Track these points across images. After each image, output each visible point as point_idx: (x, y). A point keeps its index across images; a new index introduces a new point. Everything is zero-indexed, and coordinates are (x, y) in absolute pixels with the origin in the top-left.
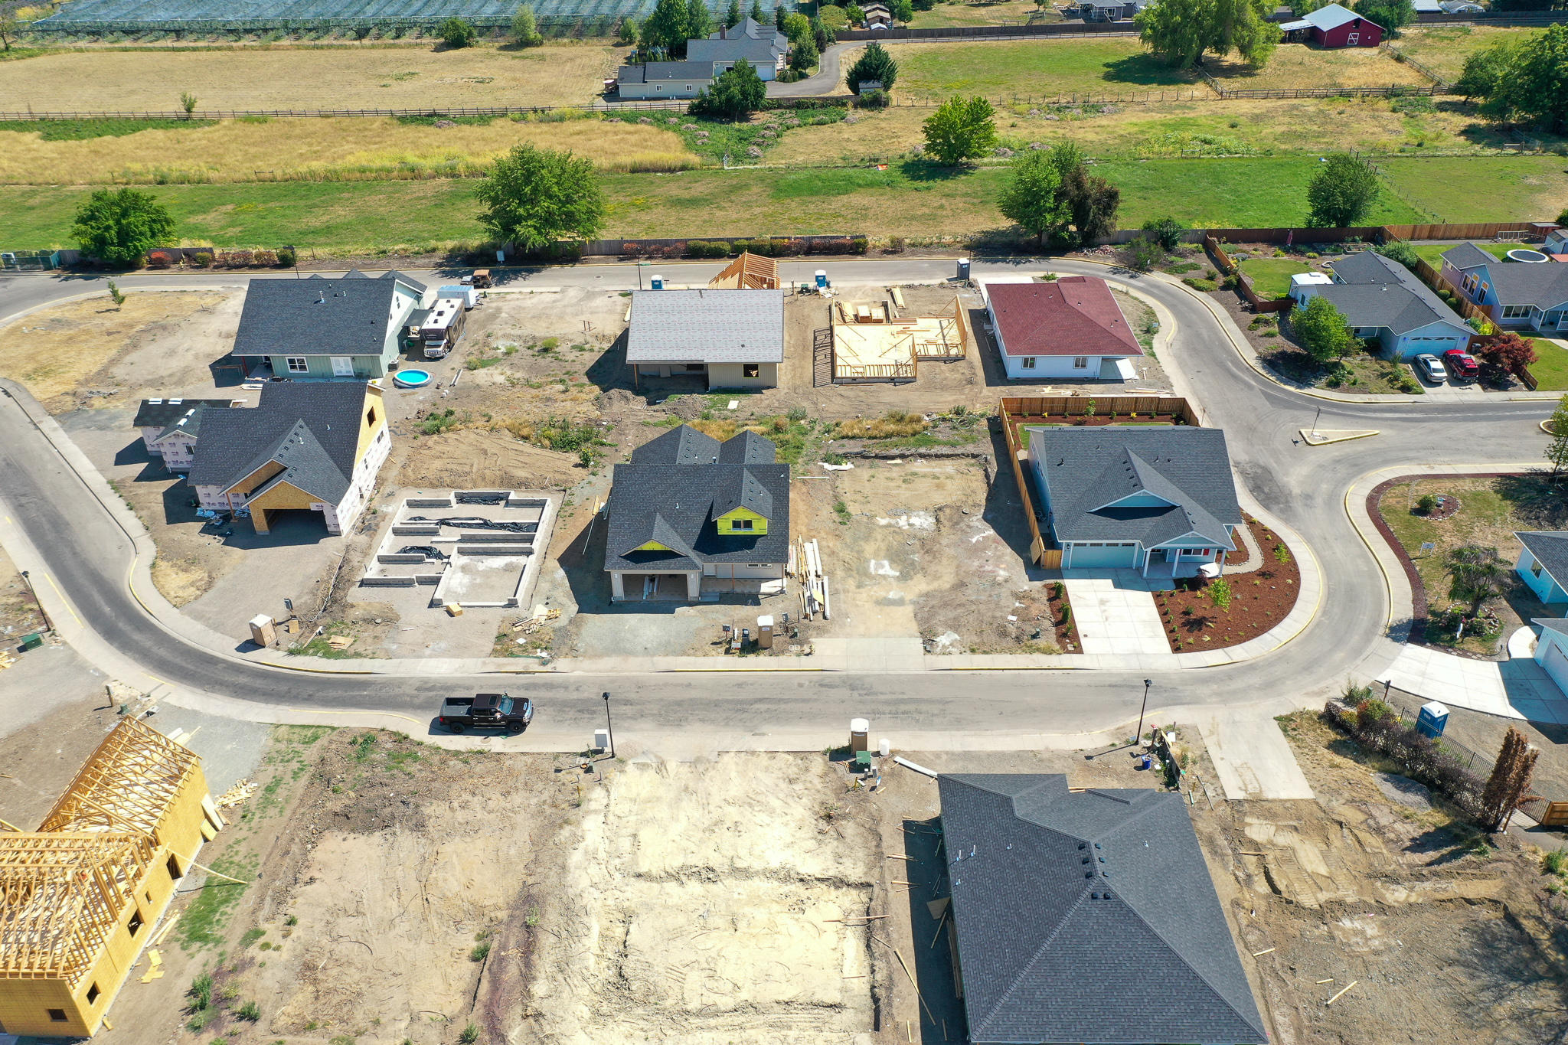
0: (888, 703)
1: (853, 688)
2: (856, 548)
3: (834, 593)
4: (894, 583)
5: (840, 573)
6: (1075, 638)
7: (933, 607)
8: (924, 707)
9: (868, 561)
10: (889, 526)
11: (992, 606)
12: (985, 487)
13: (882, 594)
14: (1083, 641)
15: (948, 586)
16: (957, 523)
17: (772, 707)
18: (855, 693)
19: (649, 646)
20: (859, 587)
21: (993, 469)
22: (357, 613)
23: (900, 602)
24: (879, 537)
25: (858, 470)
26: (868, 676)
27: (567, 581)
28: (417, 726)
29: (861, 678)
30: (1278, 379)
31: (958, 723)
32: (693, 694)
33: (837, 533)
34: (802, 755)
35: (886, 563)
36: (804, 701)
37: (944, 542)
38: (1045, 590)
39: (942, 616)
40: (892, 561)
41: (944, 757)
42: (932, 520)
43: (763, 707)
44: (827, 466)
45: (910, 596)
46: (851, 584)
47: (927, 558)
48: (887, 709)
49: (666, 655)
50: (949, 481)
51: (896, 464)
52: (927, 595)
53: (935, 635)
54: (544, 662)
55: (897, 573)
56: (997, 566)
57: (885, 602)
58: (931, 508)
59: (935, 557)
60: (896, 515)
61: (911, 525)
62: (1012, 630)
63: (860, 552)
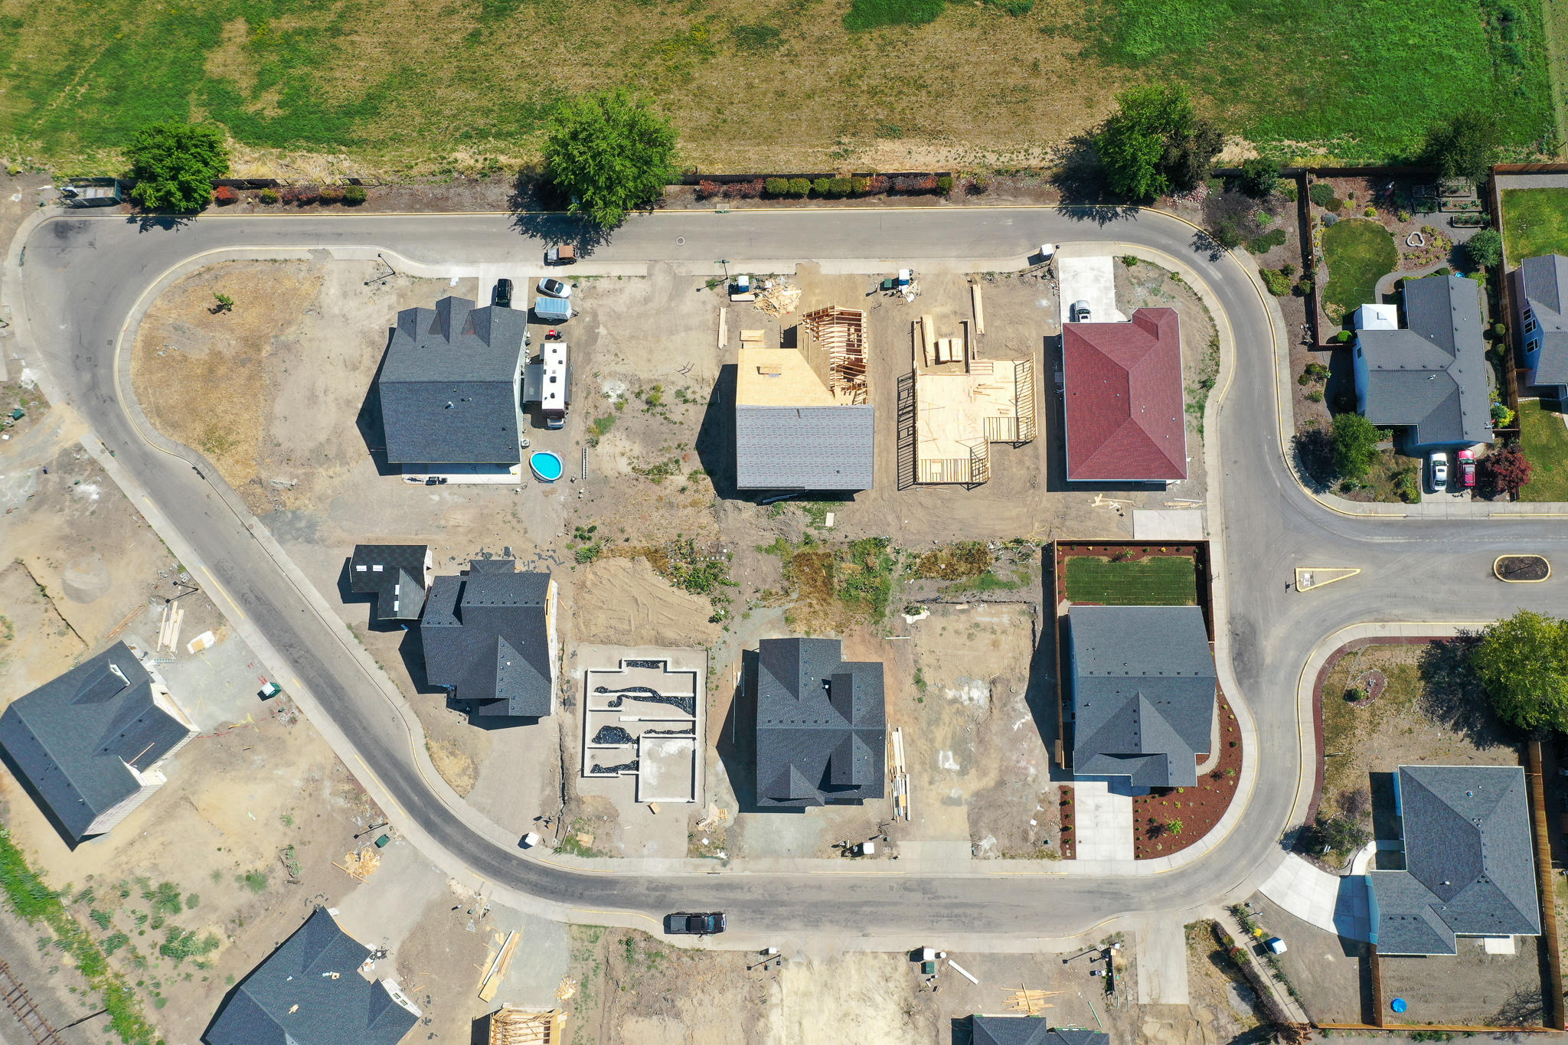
0: (946, 906)
1: (925, 891)
2: (930, 736)
3: (914, 789)
4: (955, 778)
5: (917, 767)
6: (1073, 848)
7: (981, 808)
8: (969, 911)
9: (937, 752)
10: (954, 701)
11: (1021, 809)
12: (1031, 649)
13: (946, 792)
14: (1078, 847)
15: (992, 784)
16: (1005, 705)
17: (874, 909)
18: (926, 896)
19: (791, 847)
20: (931, 783)
21: (1039, 628)
22: (588, 810)
23: (958, 802)
24: (947, 721)
25: (933, 618)
26: (933, 880)
27: (726, 776)
28: (654, 925)
29: (929, 881)
30: (1302, 478)
31: (991, 926)
32: (824, 896)
33: (917, 713)
34: (893, 955)
35: (950, 754)
36: (895, 904)
37: (994, 728)
38: (1059, 793)
39: (987, 817)
40: (955, 752)
41: (978, 958)
42: (986, 693)
43: (867, 909)
44: (910, 619)
45: (966, 796)
46: (926, 778)
47: (981, 749)
48: (945, 912)
49: (803, 857)
50: (1003, 637)
51: (963, 611)
52: (977, 794)
53: (980, 839)
54: (724, 864)
55: (958, 768)
56: (1029, 762)
57: (949, 802)
58: (987, 680)
59: (986, 750)
60: (959, 686)
61: (971, 699)
62: (1032, 836)
63: (932, 741)
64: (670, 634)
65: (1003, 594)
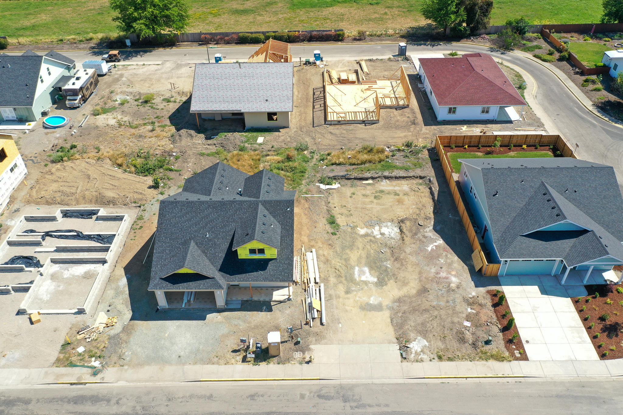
1: (346, 400)
2: (344, 257)
3: (329, 298)
4: (374, 288)
5: (333, 280)
6: (520, 345)
7: (404, 313)
9: (352, 268)
10: (367, 235)
11: (450, 312)
12: (431, 201)
13: (365, 299)
14: (526, 346)
15: (414, 292)
16: (416, 234)
18: (348, 404)
19: (182, 354)
20: (347, 292)
21: (436, 188)
23: (378, 308)
24: (361, 246)
25: (343, 188)
27: (127, 289)
29: (352, 387)
32: (214, 407)
33: (330, 242)
35: (366, 269)
37: (408, 250)
38: (489, 296)
39: (414, 320)
40: (371, 268)
42: (397, 230)
44: (323, 186)
45: (386, 302)
46: (341, 289)
47: (397, 265)
49: (195, 363)
50: (406, 198)
51: (369, 184)
52: (399, 300)
53: (408, 341)
54: (95, 372)
55: (375, 280)
56: (449, 273)
57: (367, 308)
58: (396, 220)
59: (402, 265)
60: (371, 226)
61: (382, 234)
62: (469, 336)
63: (347, 260)
64: (110, 194)
65: (401, 172)
